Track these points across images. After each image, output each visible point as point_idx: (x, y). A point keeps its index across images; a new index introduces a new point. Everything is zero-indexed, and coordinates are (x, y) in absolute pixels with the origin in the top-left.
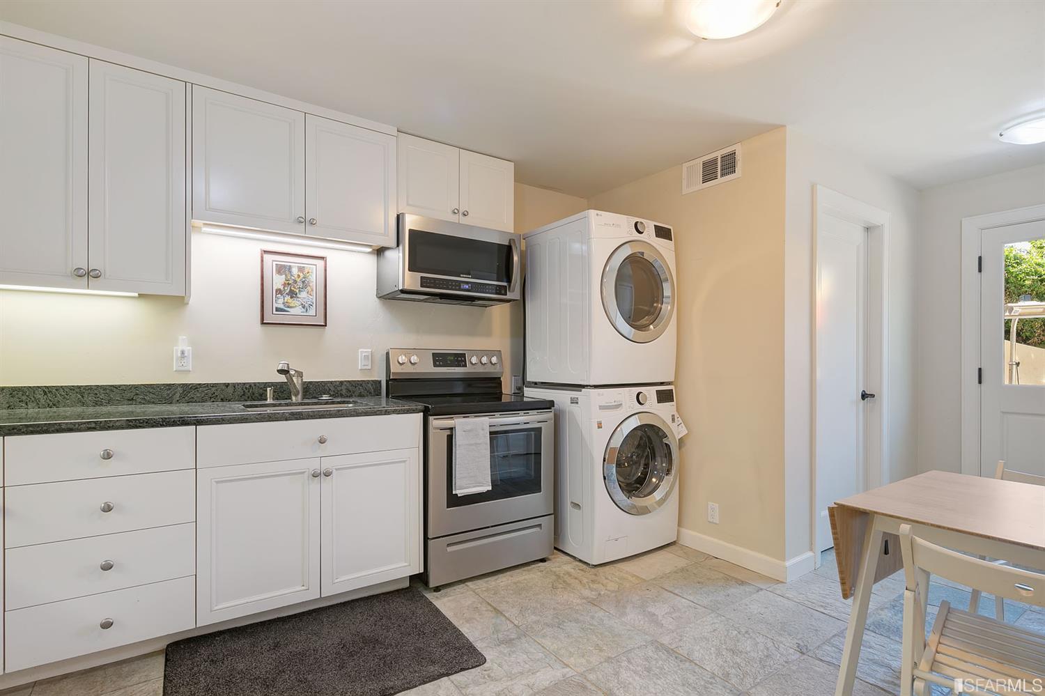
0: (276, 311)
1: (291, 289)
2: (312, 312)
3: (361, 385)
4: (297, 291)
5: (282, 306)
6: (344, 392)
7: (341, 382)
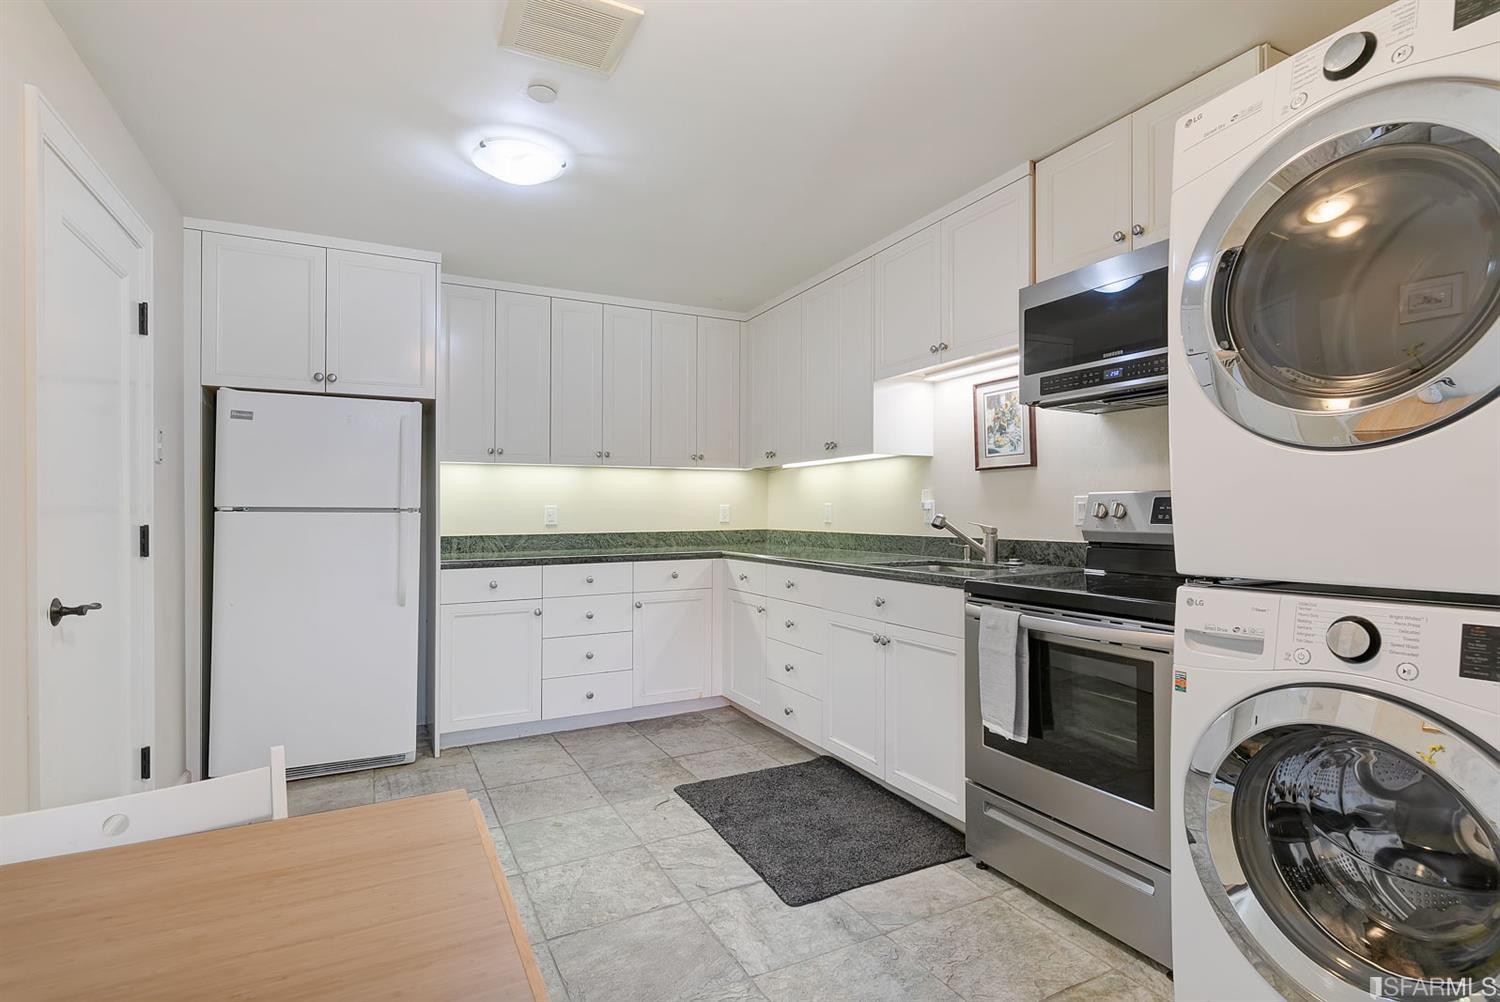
0: (989, 453)
1: (1001, 425)
2: (1020, 450)
3: (1071, 549)
4: (1005, 425)
5: (992, 447)
6: (1051, 557)
7: (1049, 544)
